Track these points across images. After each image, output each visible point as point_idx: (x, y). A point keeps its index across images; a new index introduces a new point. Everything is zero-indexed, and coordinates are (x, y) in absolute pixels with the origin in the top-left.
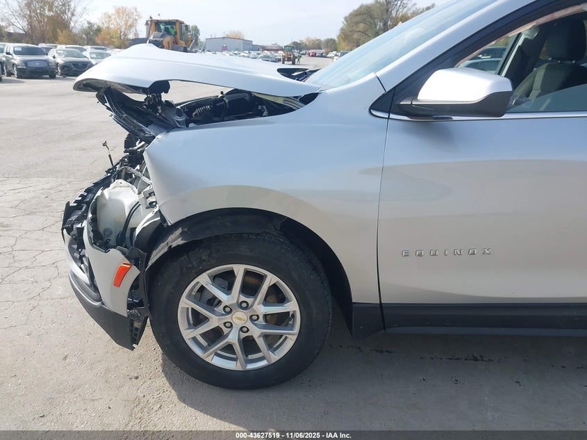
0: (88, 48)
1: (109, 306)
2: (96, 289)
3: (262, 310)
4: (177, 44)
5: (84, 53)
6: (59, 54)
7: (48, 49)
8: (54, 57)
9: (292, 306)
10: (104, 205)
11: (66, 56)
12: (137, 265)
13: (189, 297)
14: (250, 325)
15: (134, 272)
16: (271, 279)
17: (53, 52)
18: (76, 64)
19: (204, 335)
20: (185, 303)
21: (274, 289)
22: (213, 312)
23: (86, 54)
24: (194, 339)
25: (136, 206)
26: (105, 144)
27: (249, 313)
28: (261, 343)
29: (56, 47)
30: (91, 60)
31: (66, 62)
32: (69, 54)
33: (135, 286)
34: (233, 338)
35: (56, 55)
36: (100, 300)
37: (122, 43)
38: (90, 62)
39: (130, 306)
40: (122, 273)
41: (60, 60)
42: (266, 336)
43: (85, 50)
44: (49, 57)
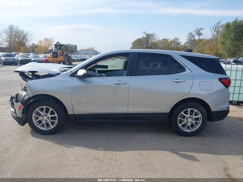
0: (31, 54)
1: (18, 116)
2: (16, 113)
3: (49, 116)
4: (63, 53)
5: (29, 56)
6: (20, 56)
7: (15, 55)
8: (17, 57)
9: (56, 115)
10: (19, 95)
11: (22, 57)
12: (23, 105)
13: (35, 113)
14: (47, 119)
15: (23, 107)
16: (51, 109)
17: (17, 56)
18: (25, 60)
19: (38, 122)
20: (34, 115)
21: (52, 111)
22: (40, 117)
23: (30, 56)
24: (36, 123)
25: (25, 95)
26: (21, 84)
27: (47, 117)
28: (50, 123)
29: (19, 53)
30: (32, 59)
31: (22, 60)
32: (23, 56)
33: (23, 110)
34: (44, 122)
35: (18, 57)
36: (16, 115)
37: (46, 52)
38: (31, 60)
39: (22, 116)
40: (20, 107)
41: (20, 59)
42: (51, 122)
43: (30, 55)
44: (16, 58)
